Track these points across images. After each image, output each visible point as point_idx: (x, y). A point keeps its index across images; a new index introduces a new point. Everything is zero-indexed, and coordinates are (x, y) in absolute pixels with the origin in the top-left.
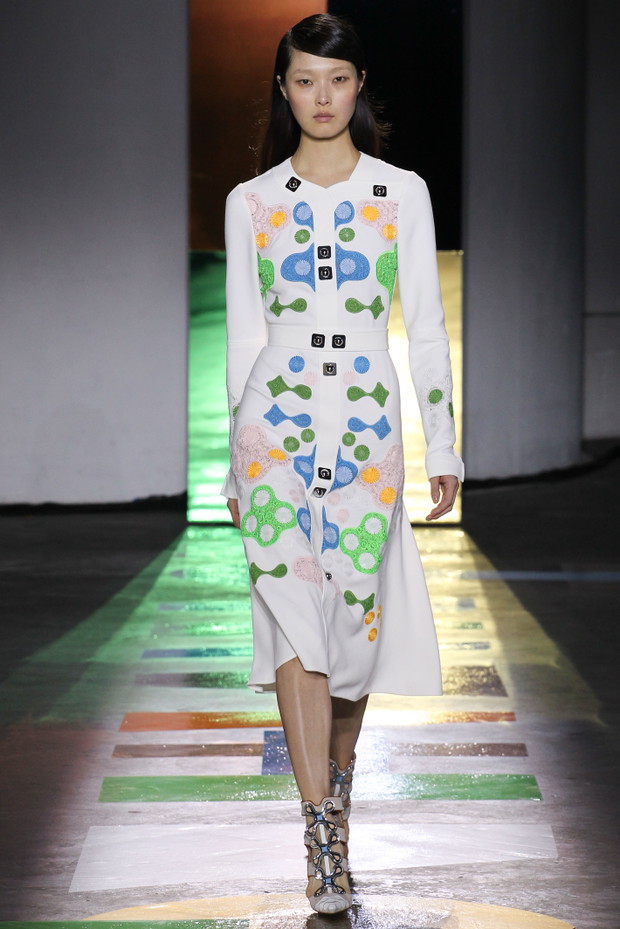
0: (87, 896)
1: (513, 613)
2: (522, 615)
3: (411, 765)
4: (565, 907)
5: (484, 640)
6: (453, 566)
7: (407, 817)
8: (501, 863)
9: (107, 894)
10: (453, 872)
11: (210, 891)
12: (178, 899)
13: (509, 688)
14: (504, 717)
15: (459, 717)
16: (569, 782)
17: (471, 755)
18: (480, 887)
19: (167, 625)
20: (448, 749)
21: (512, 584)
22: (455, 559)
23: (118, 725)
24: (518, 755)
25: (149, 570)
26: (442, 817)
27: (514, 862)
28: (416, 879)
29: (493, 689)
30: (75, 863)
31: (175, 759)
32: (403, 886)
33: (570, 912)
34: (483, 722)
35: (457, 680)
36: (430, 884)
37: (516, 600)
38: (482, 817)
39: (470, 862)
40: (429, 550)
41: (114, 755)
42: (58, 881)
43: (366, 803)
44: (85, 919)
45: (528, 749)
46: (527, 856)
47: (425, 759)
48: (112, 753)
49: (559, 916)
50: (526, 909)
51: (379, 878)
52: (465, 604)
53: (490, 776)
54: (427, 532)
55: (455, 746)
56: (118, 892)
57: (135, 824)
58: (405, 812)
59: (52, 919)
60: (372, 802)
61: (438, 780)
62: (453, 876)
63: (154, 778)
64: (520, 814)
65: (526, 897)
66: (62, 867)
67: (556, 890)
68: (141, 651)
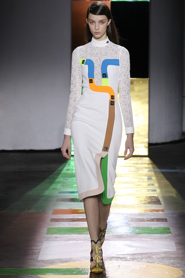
0: (43, 261)
1: (163, 181)
2: (166, 182)
3: (134, 224)
4: (178, 265)
5: (155, 189)
6: (146, 168)
7: (134, 239)
8: (160, 252)
9: (49, 260)
10: (147, 255)
11: (78, 260)
12: (69, 262)
13: (162, 202)
14: (161, 211)
15: (148, 211)
16: (179, 229)
17: (151, 221)
18: (154, 259)
19: (65, 184)
20: (145, 220)
21: (163, 173)
22: (147, 166)
23: (51, 213)
24: (165, 221)
25: (60, 168)
26: (144, 239)
27: (163, 252)
28: (136, 256)
29: (158, 203)
30: (40, 252)
31: (68, 222)
32: (133, 259)
33: (180, 266)
34: (155, 212)
35: (147, 200)
36: (140, 258)
37: (164, 177)
38: (155, 239)
39: (152, 252)
40: (139, 163)
41: (50, 221)
42: (35, 257)
43: (122, 235)
44: (43, 268)
45: (168, 220)
46: (167, 250)
47: (138, 222)
48: (50, 220)
49: (177, 267)
50: (167, 265)
51: (126, 256)
52: (149, 179)
53: (157, 227)
54: (138, 158)
55: (147, 219)
56: (52, 260)
57: (56, 241)
58: (133, 238)
59: (33, 268)
60: (124, 235)
61: (142, 228)
62: (147, 256)
63: (61, 228)
64: (166, 238)
65: (167, 262)
66: (36, 252)
67: (176, 260)
68: (58, 192)
